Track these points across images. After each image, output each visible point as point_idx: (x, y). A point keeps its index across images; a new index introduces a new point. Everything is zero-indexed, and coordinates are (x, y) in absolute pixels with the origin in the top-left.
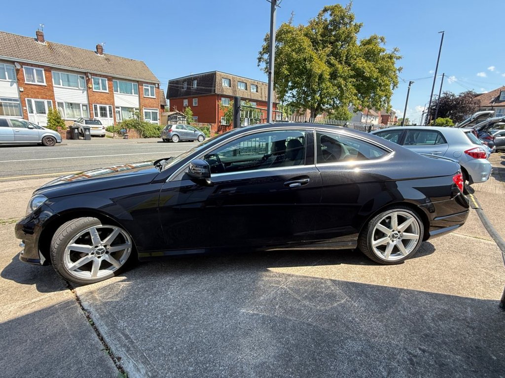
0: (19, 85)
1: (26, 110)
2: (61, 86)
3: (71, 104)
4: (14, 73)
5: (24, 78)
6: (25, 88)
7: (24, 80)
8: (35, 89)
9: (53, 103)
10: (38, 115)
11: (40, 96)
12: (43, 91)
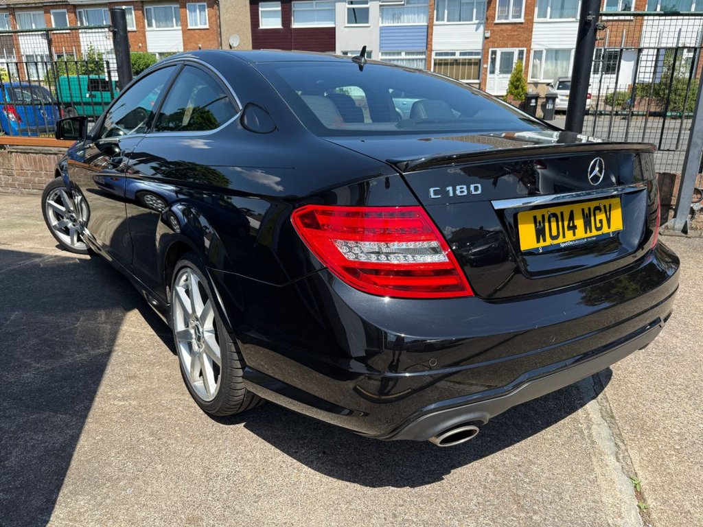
0: (486, 29)
1: (486, 68)
2: (548, 19)
3: (557, 51)
4: (484, 9)
5: (495, 14)
6: (493, 32)
7: (494, 18)
8: (507, 30)
9: (527, 53)
10: (501, 76)
11: (510, 43)
12: (516, 33)
